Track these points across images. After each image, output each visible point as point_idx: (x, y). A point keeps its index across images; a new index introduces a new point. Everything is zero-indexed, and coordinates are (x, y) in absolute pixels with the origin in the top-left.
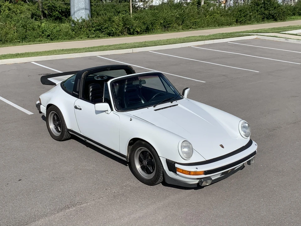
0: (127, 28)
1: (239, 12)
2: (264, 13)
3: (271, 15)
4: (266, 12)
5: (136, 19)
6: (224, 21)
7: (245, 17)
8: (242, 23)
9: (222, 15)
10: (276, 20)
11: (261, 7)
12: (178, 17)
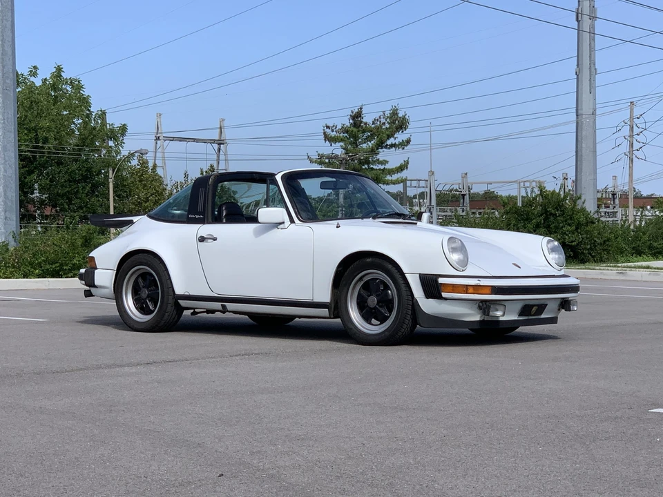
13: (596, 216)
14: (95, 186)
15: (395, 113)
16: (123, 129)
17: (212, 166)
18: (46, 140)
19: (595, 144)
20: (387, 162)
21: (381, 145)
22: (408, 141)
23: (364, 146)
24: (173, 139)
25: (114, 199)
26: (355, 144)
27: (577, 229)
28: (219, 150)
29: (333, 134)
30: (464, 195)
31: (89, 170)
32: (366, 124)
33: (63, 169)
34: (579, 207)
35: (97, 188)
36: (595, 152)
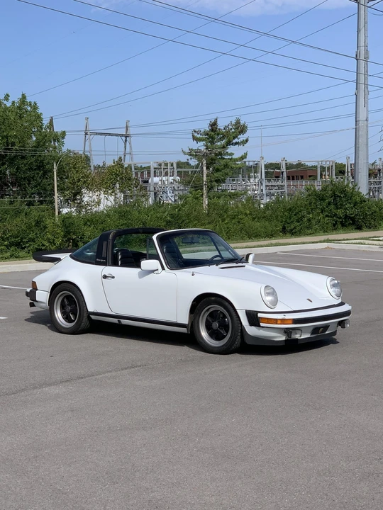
0: (73, 240)
1: (286, 213)
2: (335, 215)
3: (350, 217)
4: (340, 212)
5: (88, 223)
6: (259, 229)
7: (299, 222)
8: (295, 232)
9: (254, 219)
10: (359, 228)
11: (329, 204)
12: (170, 222)
13: (367, 197)
14: (45, 173)
15: (238, 122)
16: (64, 134)
17: (120, 158)
18: (13, 144)
19: (367, 139)
20: (233, 154)
21: (229, 143)
22: (247, 141)
23: (219, 144)
24: (97, 134)
25: (58, 181)
26: (212, 142)
27: (355, 205)
28: (126, 141)
29: (199, 136)
30: (283, 172)
31: (41, 162)
32: (219, 129)
33: (25, 161)
34: (356, 190)
35: (47, 173)
36: (367, 145)
